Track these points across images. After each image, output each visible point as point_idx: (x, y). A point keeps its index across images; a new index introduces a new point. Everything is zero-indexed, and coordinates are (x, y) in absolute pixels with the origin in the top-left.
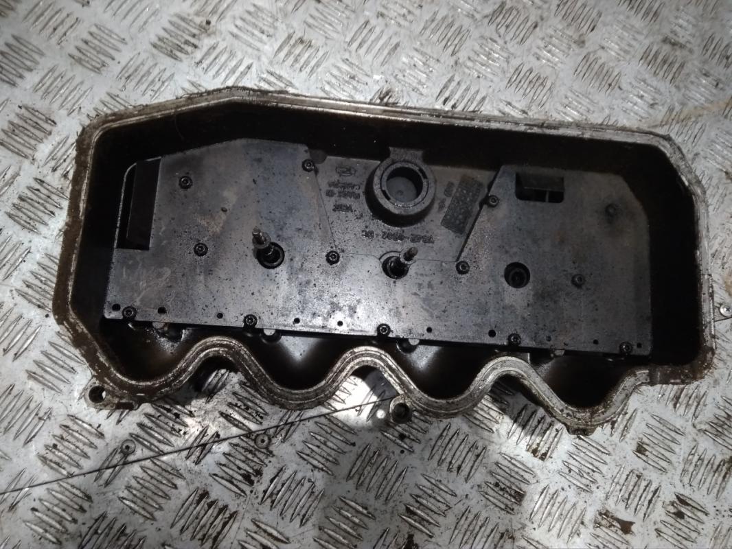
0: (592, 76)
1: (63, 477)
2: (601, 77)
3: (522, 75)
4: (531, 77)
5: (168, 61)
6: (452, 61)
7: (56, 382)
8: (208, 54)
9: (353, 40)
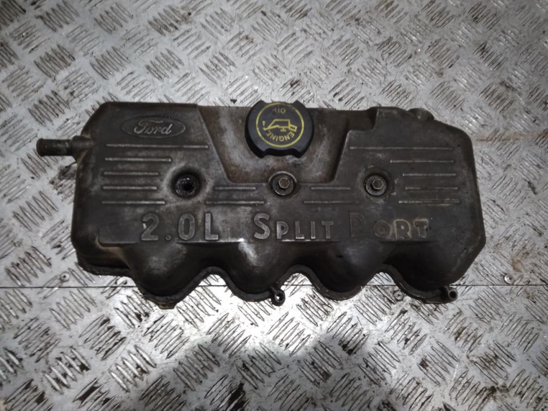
0: (443, 98)
1: (17, 286)
2: (450, 100)
3: (393, 87)
4: (399, 90)
5: (157, 34)
6: (346, 70)
7: (30, 224)
8: (183, 34)
9: (281, 43)
